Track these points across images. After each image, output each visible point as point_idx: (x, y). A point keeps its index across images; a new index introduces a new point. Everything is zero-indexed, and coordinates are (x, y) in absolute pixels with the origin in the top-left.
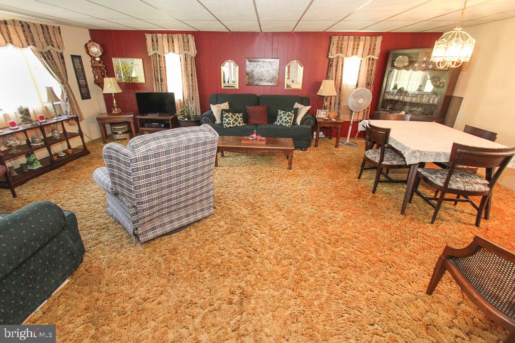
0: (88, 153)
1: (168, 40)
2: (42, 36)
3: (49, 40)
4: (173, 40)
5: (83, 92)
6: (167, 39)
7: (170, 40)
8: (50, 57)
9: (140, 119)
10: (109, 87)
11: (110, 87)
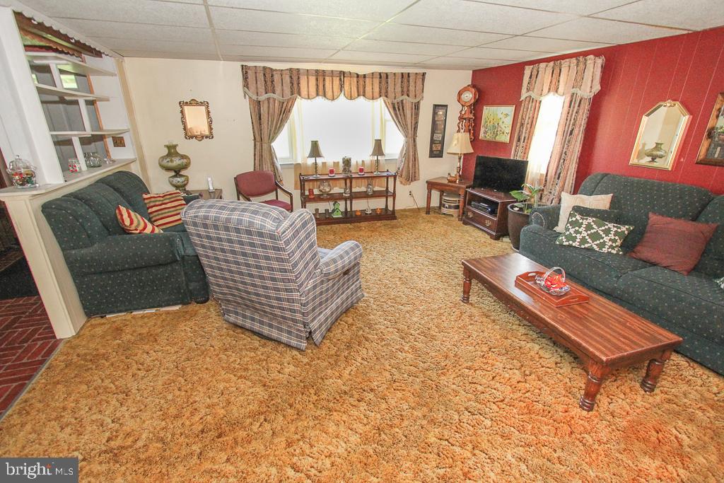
0: (395, 218)
1: (553, 71)
2: (399, 85)
3: (405, 89)
4: (560, 70)
5: (434, 149)
6: (551, 71)
7: (556, 71)
8: (401, 108)
9: (470, 193)
10: (454, 145)
11: (456, 145)
